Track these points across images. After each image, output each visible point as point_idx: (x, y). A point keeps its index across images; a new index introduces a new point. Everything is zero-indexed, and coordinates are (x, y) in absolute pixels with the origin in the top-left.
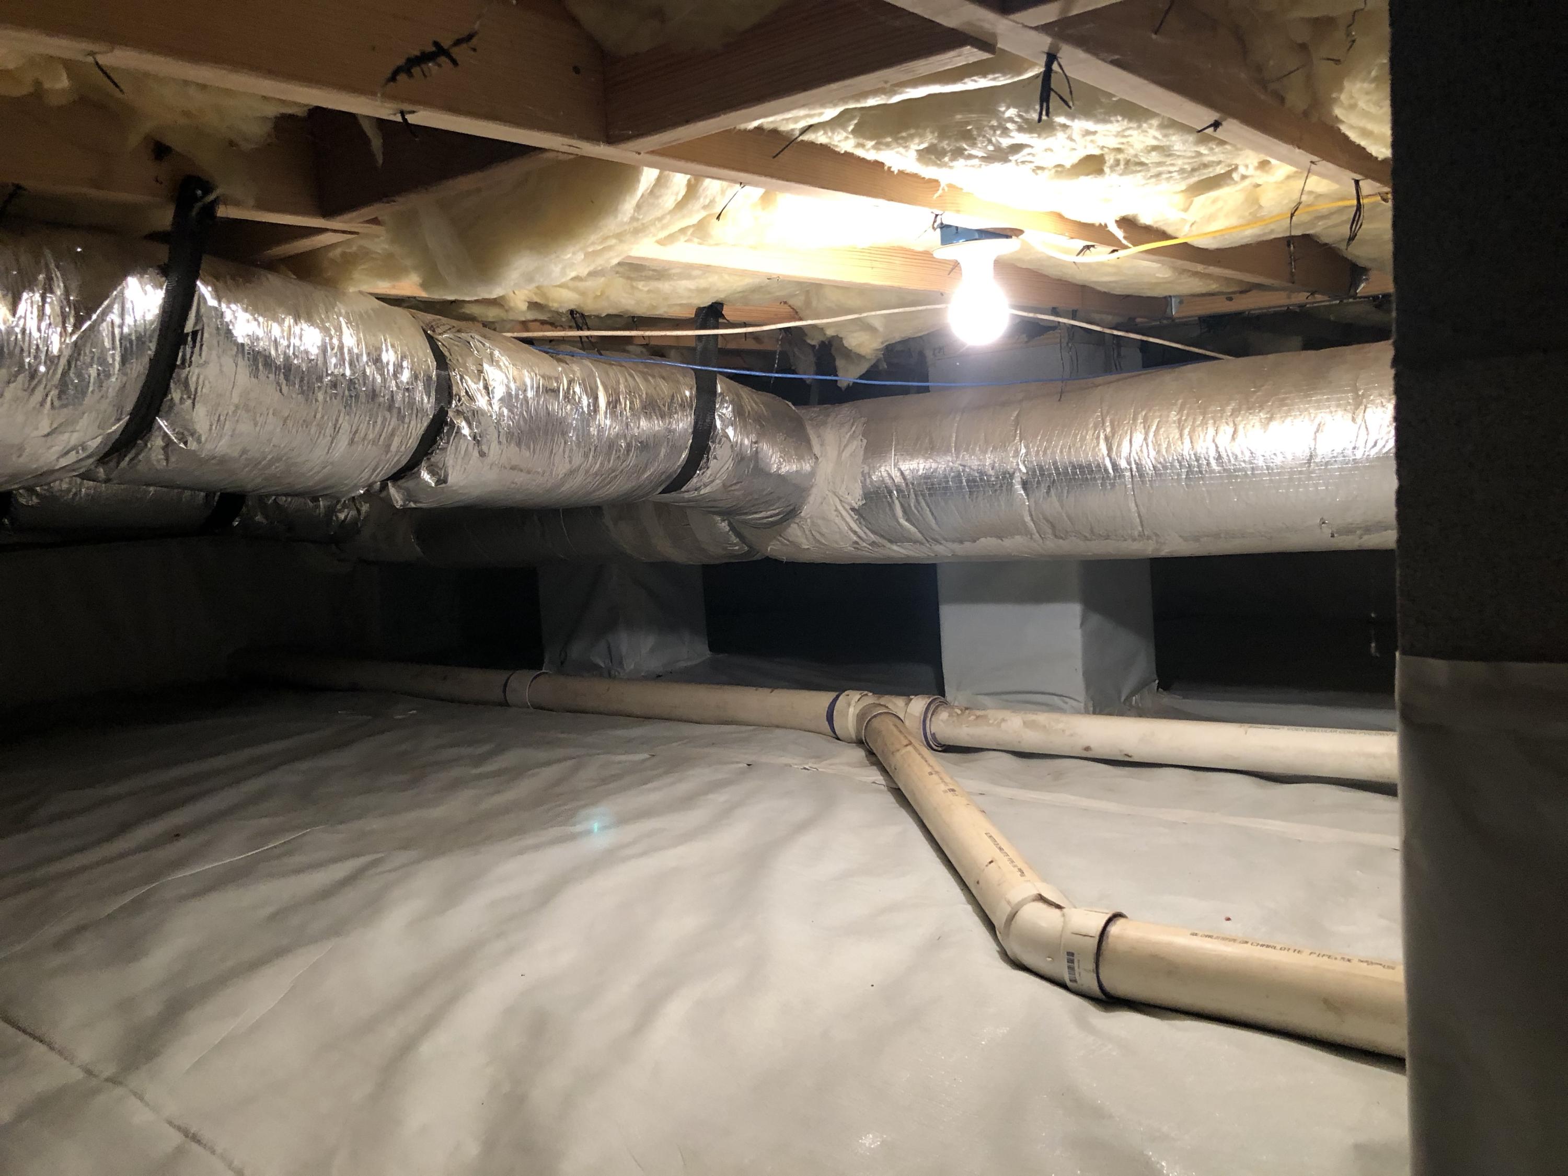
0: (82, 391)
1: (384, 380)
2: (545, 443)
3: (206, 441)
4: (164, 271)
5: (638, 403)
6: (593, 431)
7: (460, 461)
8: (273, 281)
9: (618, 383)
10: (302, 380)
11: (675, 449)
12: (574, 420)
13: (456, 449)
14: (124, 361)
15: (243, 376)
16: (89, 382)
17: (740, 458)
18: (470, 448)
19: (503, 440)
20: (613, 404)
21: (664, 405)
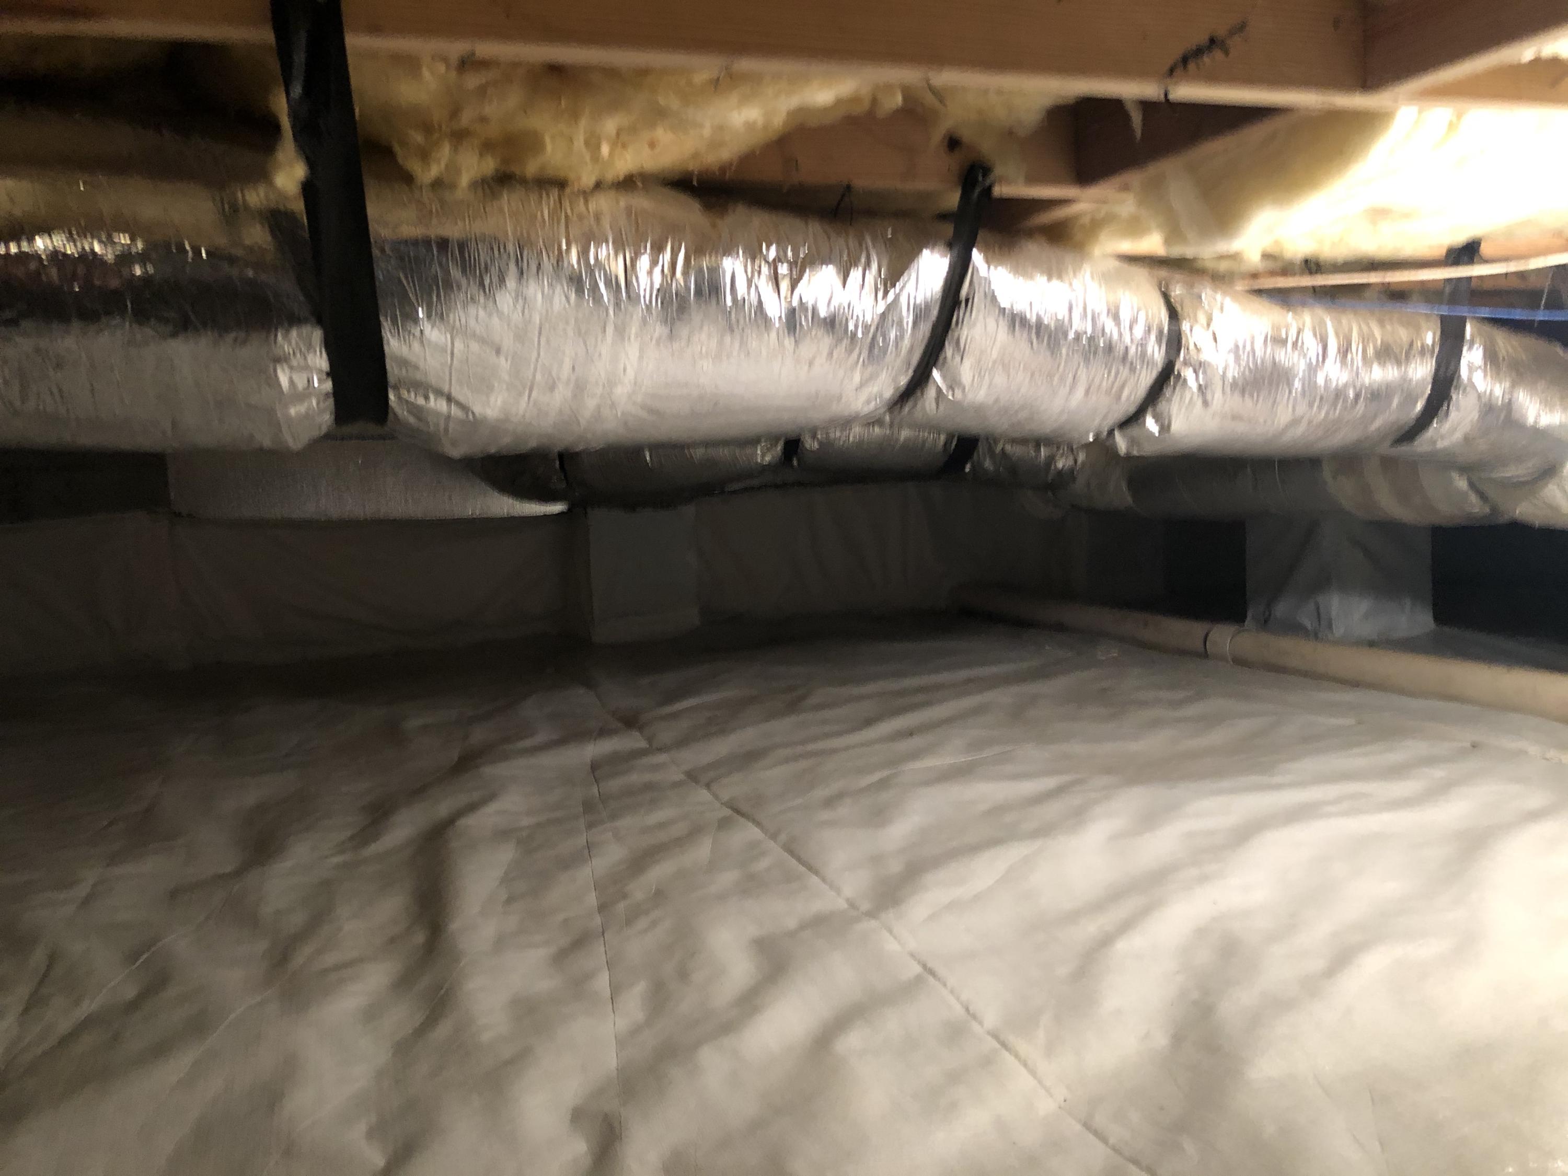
0: (884, 350)
1: (1120, 335)
2: (1270, 393)
3: (969, 390)
4: (950, 245)
5: (1371, 351)
6: (1320, 380)
7: (1183, 410)
8: (1032, 248)
9: (1351, 330)
10: (1050, 337)
11: (1410, 399)
12: (1301, 367)
13: (1181, 398)
14: (915, 323)
15: (1002, 333)
16: (889, 345)
17: (1488, 408)
18: (1195, 397)
19: (1228, 389)
20: (1344, 351)
21: (1401, 352)
